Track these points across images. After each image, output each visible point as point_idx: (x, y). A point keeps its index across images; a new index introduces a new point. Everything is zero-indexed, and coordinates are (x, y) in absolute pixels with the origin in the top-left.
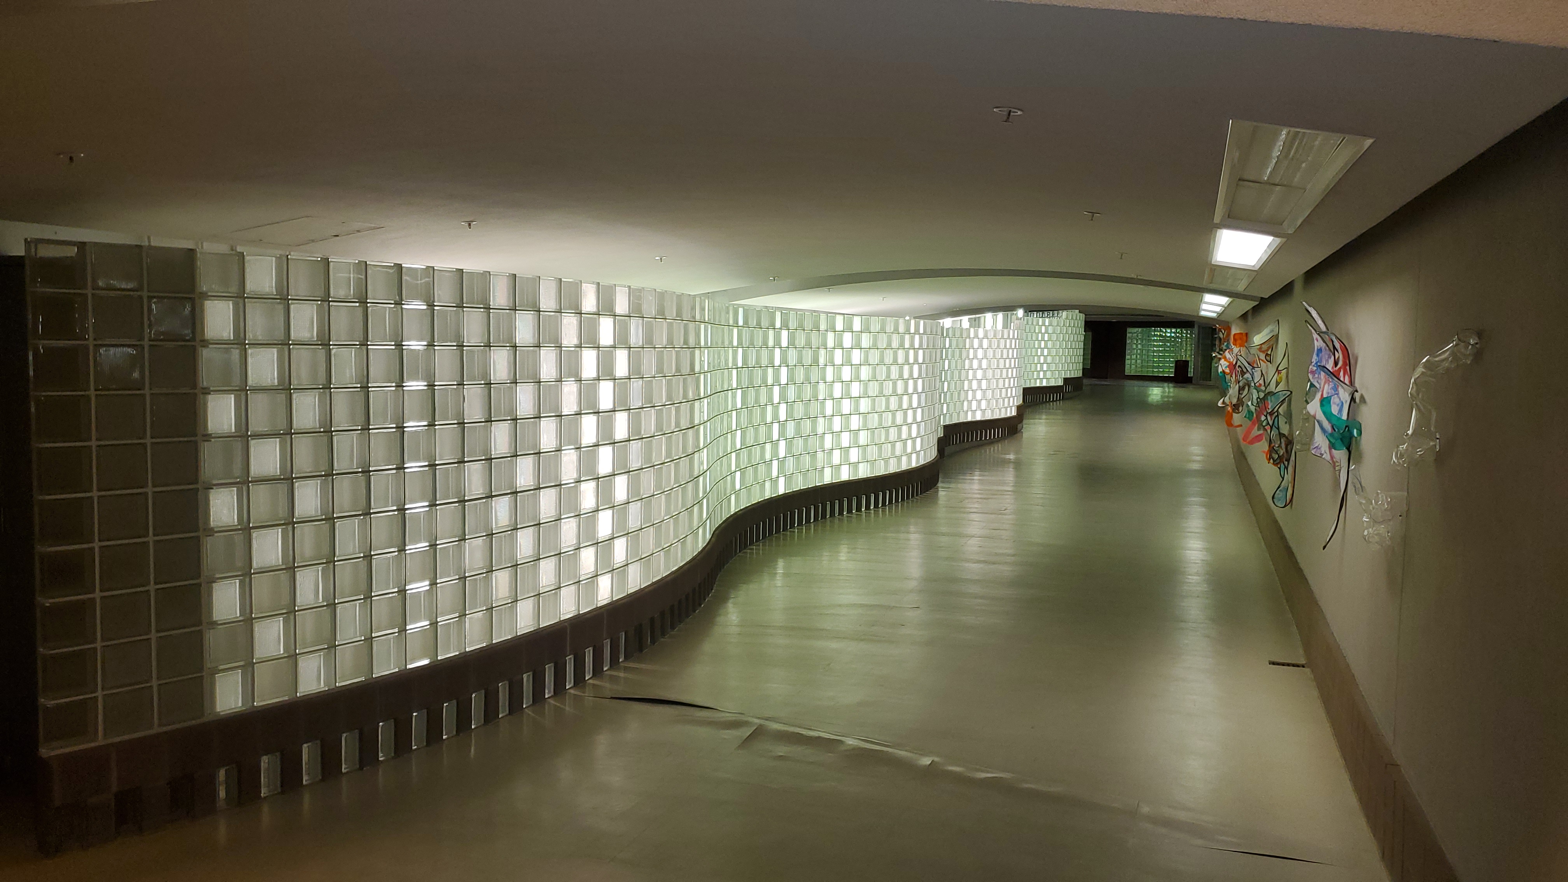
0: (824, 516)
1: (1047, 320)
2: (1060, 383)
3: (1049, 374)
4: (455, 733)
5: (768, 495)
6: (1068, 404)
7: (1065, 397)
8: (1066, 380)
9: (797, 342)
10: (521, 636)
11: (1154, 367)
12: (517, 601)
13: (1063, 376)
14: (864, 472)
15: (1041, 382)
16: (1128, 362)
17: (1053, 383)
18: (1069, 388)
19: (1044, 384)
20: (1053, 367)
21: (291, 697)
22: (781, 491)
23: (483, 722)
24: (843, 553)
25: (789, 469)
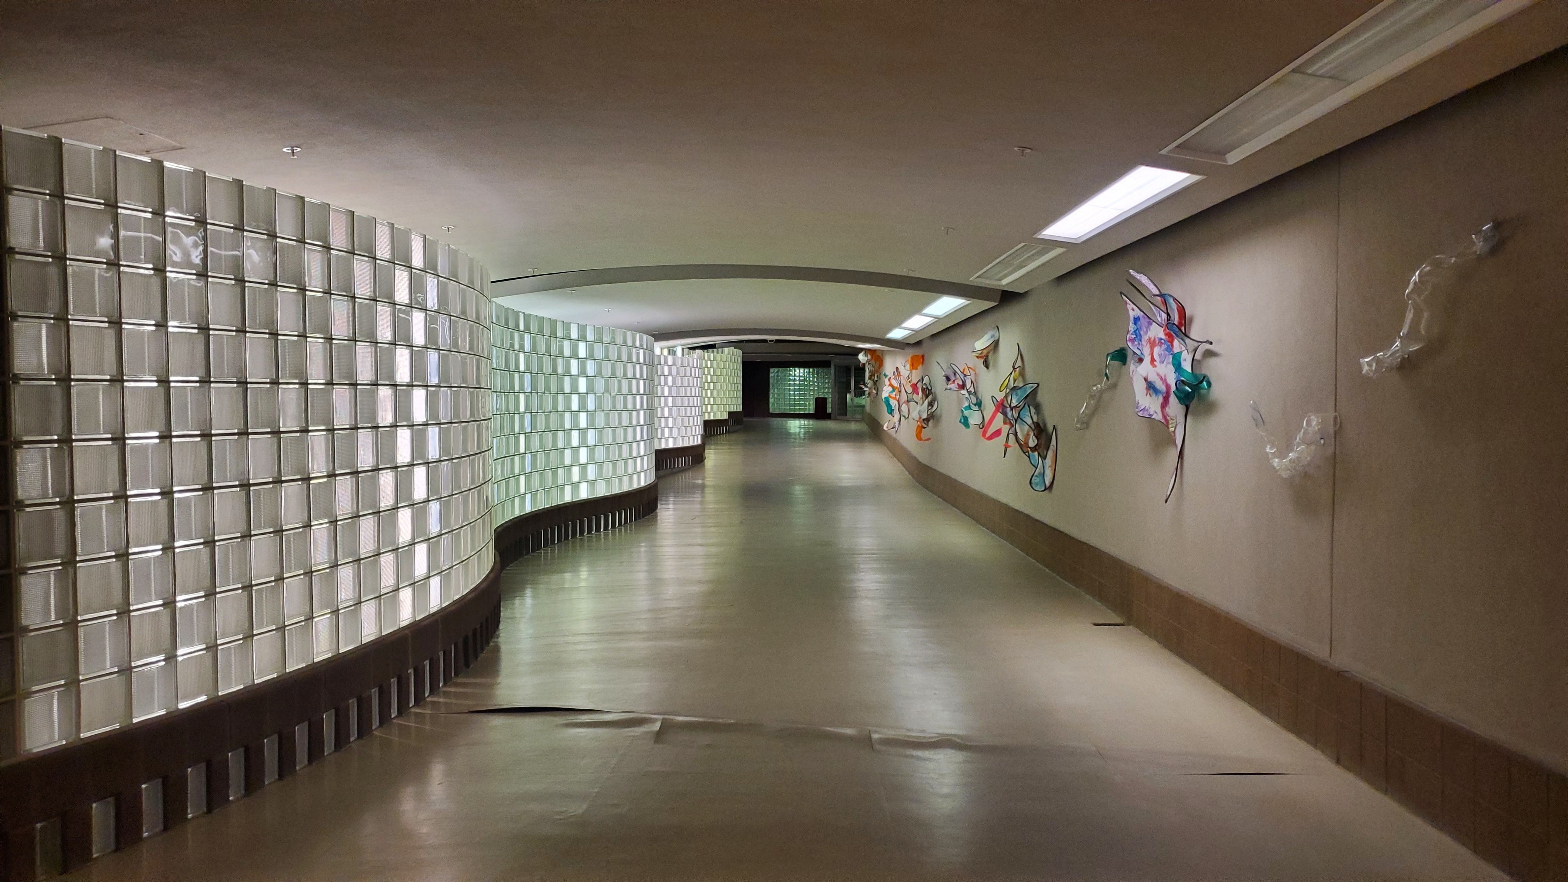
0: (566, 537)
1: (712, 355)
2: (726, 417)
3: (715, 408)
4: (306, 762)
5: (517, 513)
6: (734, 436)
7: (730, 430)
8: (730, 414)
9: (538, 348)
10: (367, 645)
11: (795, 405)
12: (361, 602)
13: (728, 410)
14: (601, 491)
15: (709, 416)
16: (771, 400)
17: (719, 417)
18: (733, 422)
19: (712, 418)
20: (719, 401)
21: (123, 725)
22: (528, 509)
23: (333, 748)
24: (584, 573)
25: (535, 486)
